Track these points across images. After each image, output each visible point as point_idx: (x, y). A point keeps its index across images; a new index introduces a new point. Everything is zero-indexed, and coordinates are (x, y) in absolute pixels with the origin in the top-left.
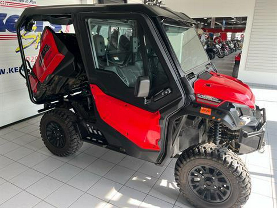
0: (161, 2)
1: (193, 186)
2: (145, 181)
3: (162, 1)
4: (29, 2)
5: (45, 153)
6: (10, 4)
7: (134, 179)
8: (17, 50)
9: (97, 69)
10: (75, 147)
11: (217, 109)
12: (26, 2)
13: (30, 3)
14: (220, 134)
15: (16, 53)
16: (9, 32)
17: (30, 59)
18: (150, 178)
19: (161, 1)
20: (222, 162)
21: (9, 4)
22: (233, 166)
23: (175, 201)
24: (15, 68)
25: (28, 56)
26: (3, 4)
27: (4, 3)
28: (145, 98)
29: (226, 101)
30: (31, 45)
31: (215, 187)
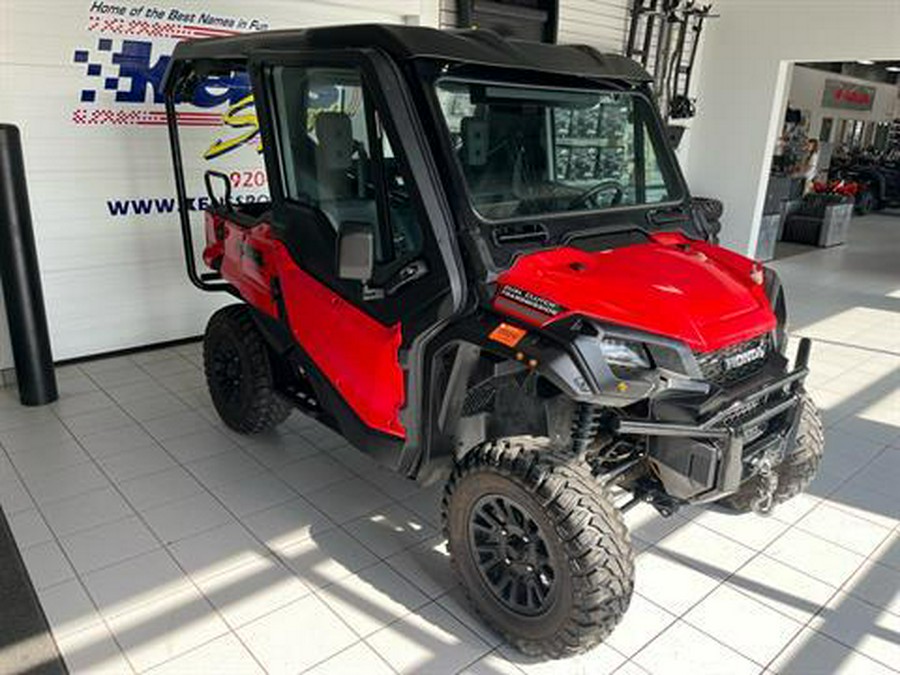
0: (706, 10)
1: (481, 554)
2: (399, 529)
3: (710, 7)
4: (247, 27)
5: (210, 418)
6: (196, 33)
7: (377, 518)
8: (208, 151)
9: (289, 200)
10: (264, 410)
11: (539, 334)
12: (239, 25)
13: (250, 28)
14: (595, 420)
15: (204, 160)
16: (193, 107)
17: (242, 177)
18: (417, 527)
19: (707, 5)
20: (533, 491)
21: (193, 31)
22: (557, 507)
23: (440, 593)
24: (200, 200)
25: (236, 171)
26: (178, 32)
27: (182, 29)
28: (364, 282)
29: (578, 312)
30: (245, 141)
31: (530, 569)
